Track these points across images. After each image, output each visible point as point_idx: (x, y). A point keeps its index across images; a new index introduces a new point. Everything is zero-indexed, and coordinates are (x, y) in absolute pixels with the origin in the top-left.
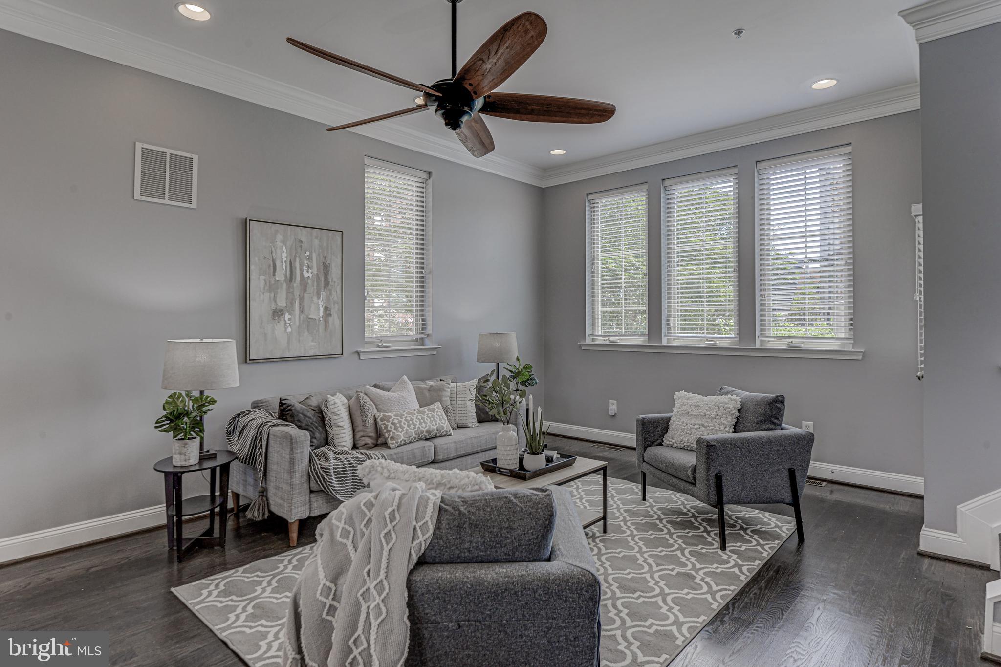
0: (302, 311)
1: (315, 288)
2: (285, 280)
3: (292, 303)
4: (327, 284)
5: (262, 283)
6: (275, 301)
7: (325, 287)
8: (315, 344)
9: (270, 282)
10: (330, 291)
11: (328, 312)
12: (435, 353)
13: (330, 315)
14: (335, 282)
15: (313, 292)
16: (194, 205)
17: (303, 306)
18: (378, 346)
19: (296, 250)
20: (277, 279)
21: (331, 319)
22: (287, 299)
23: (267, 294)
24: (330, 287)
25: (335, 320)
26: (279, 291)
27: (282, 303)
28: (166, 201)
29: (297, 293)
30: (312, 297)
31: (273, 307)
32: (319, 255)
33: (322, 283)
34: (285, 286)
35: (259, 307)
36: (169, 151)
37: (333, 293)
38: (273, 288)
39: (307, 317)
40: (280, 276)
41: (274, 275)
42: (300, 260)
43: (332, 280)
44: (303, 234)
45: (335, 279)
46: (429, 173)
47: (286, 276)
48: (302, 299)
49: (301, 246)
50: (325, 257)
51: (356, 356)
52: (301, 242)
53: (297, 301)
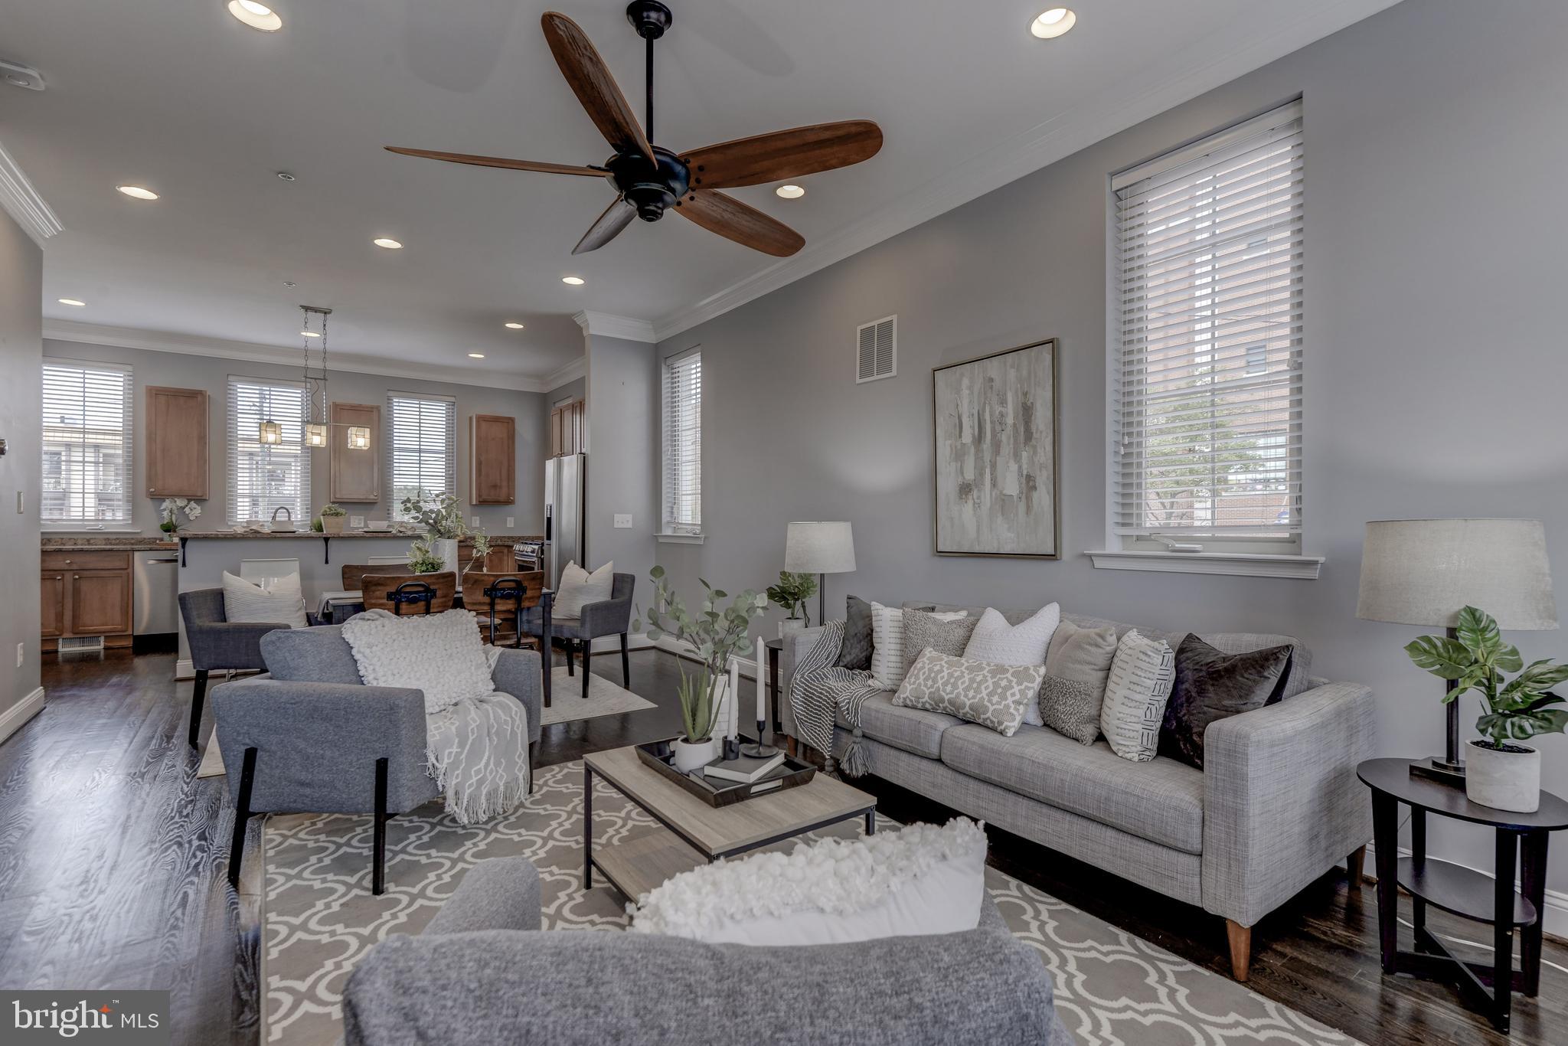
0: (994, 485)
1: (1012, 446)
2: (973, 442)
3: (982, 474)
4: (1029, 436)
5: (948, 449)
6: (962, 473)
7: (1026, 443)
8: (1013, 535)
9: (956, 447)
10: (1035, 447)
11: (1031, 484)
12: (1312, 574)
13: (1034, 488)
14: (1041, 432)
15: (1009, 454)
16: (894, 373)
17: (996, 477)
18: (1168, 549)
19: (985, 394)
20: (964, 442)
21: (1035, 495)
22: (975, 468)
23: (953, 464)
24: (1034, 442)
25: (1043, 497)
26: (966, 457)
27: (970, 475)
28: (875, 375)
29: (987, 456)
30: (1007, 463)
31: (960, 480)
32: (1016, 392)
33: (1022, 438)
34: (972, 450)
35: (947, 485)
36: (877, 323)
37: (1039, 450)
38: (959, 455)
39: (1001, 492)
40: (967, 438)
41: (960, 436)
42: (991, 408)
43: (1037, 429)
44: (993, 367)
45: (1042, 427)
47: (973, 435)
48: (994, 466)
49: (991, 387)
50: (1025, 394)
51: (1088, 561)
52: (991, 380)
53: (988, 471)
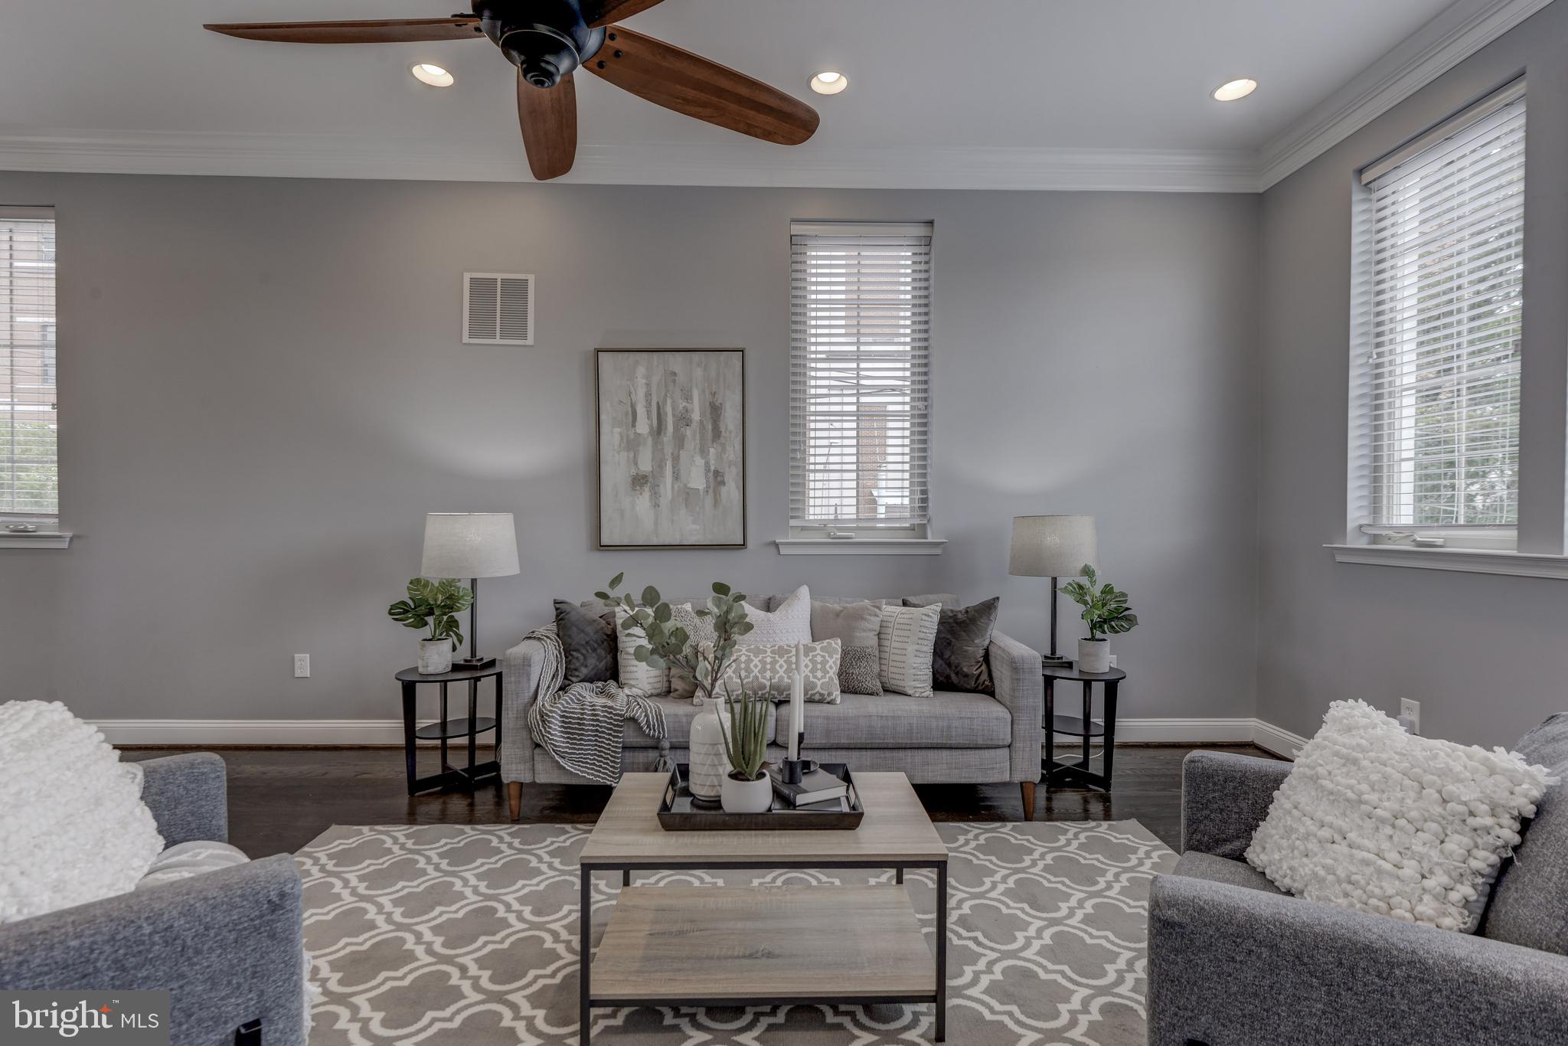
0: (676, 477)
1: (697, 441)
2: (651, 433)
3: (660, 465)
4: (717, 434)
5: (617, 437)
6: (636, 464)
7: (713, 441)
8: (698, 527)
9: (628, 436)
10: (723, 446)
11: (719, 479)
12: (938, 551)
13: (723, 483)
14: (730, 432)
15: (695, 448)
16: (530, 341)
17: (679, 470)
18: (829, 536)
19: (666, 386)
20: (638, 431)
21: (724, 490)
22: (653, 460)
23: (624, 454)
24: (722, 440)
25: (731, 491)
26: (641, 448)
27: (646, 465)
28: (498, 341)
29: (668, 450)
30: (692, 457)
31: (633, 471)
32: (703, 391)
33: (709, 434)
34: (650, 441)
35: (615, 473)
36: (499, 276)
37: (728, 448)
38: (632, 444)
39: (685, 486)
40: (643, 427)
41: (634, 425)
42: (673, 402)
43: (726, 428)
44: (676, 362)
45: (731, 427)
46: (931, 223)
47: (651, 426)
48: (676, 459)
49: (674, 381)
50: (714, 394)
51: (773, 549)
52: (675, 374)
53: (669, 464)
